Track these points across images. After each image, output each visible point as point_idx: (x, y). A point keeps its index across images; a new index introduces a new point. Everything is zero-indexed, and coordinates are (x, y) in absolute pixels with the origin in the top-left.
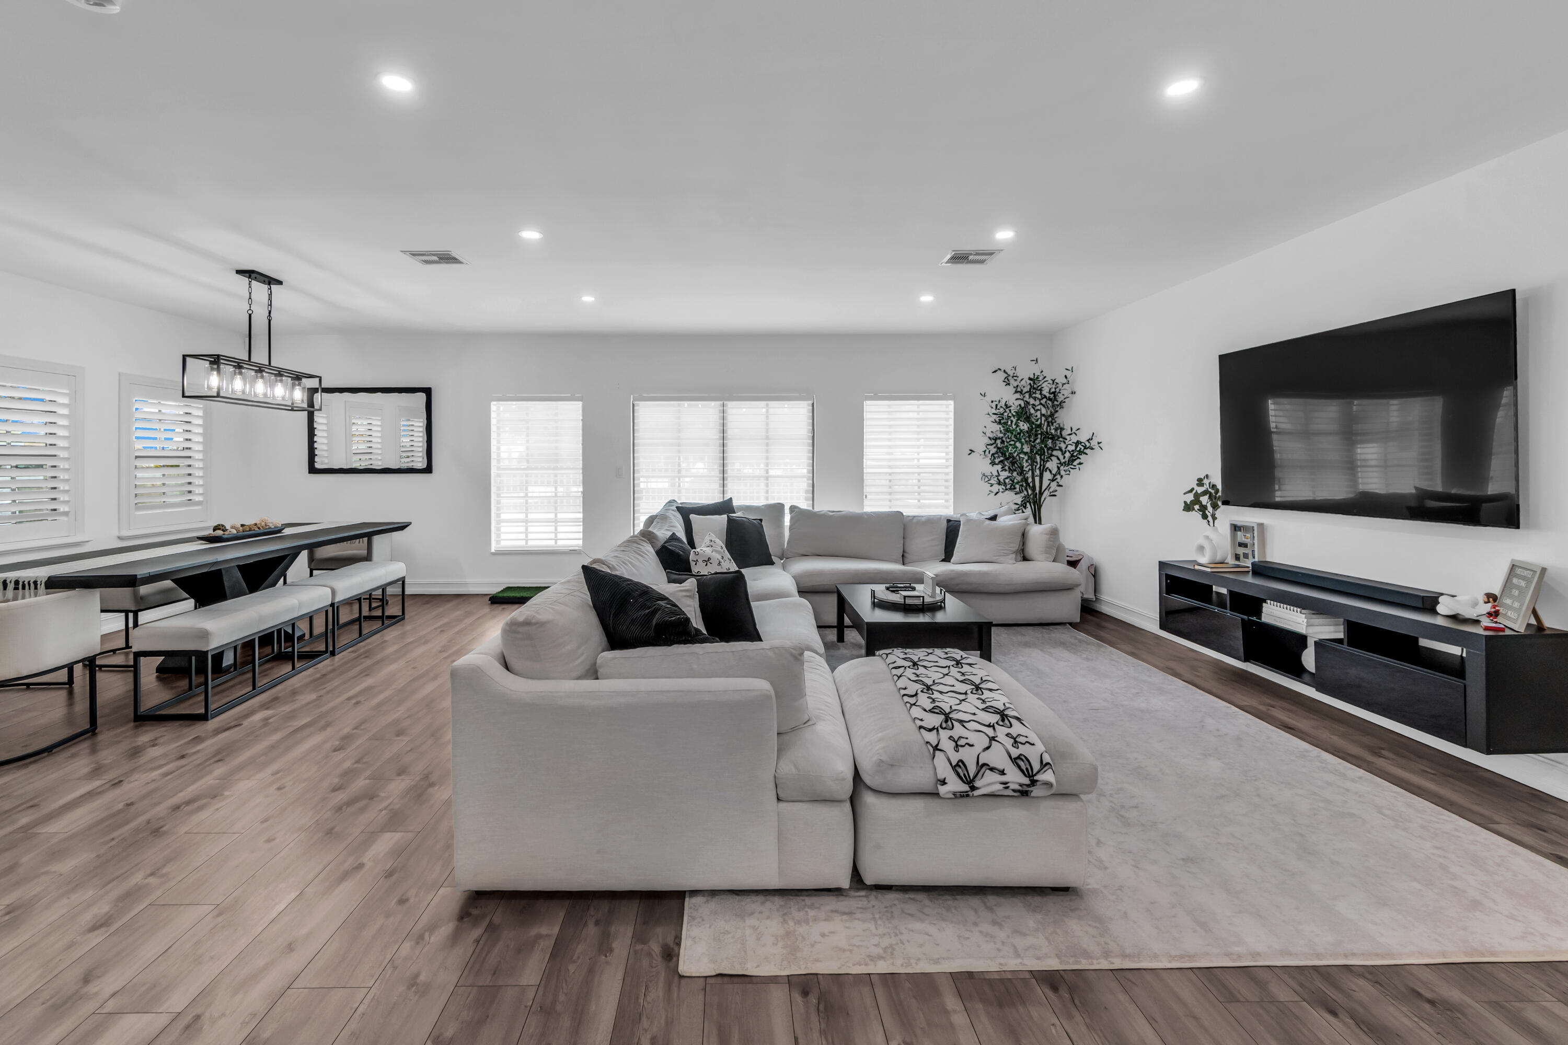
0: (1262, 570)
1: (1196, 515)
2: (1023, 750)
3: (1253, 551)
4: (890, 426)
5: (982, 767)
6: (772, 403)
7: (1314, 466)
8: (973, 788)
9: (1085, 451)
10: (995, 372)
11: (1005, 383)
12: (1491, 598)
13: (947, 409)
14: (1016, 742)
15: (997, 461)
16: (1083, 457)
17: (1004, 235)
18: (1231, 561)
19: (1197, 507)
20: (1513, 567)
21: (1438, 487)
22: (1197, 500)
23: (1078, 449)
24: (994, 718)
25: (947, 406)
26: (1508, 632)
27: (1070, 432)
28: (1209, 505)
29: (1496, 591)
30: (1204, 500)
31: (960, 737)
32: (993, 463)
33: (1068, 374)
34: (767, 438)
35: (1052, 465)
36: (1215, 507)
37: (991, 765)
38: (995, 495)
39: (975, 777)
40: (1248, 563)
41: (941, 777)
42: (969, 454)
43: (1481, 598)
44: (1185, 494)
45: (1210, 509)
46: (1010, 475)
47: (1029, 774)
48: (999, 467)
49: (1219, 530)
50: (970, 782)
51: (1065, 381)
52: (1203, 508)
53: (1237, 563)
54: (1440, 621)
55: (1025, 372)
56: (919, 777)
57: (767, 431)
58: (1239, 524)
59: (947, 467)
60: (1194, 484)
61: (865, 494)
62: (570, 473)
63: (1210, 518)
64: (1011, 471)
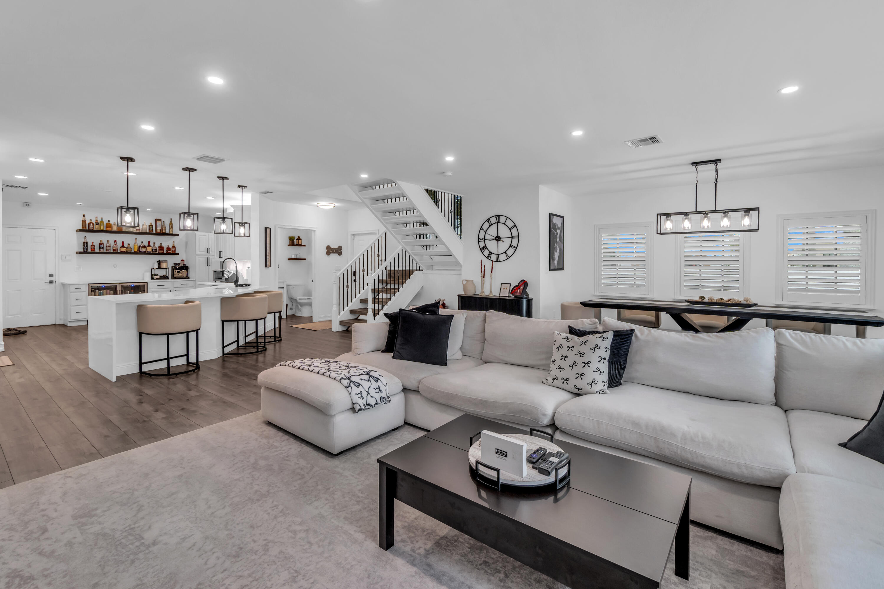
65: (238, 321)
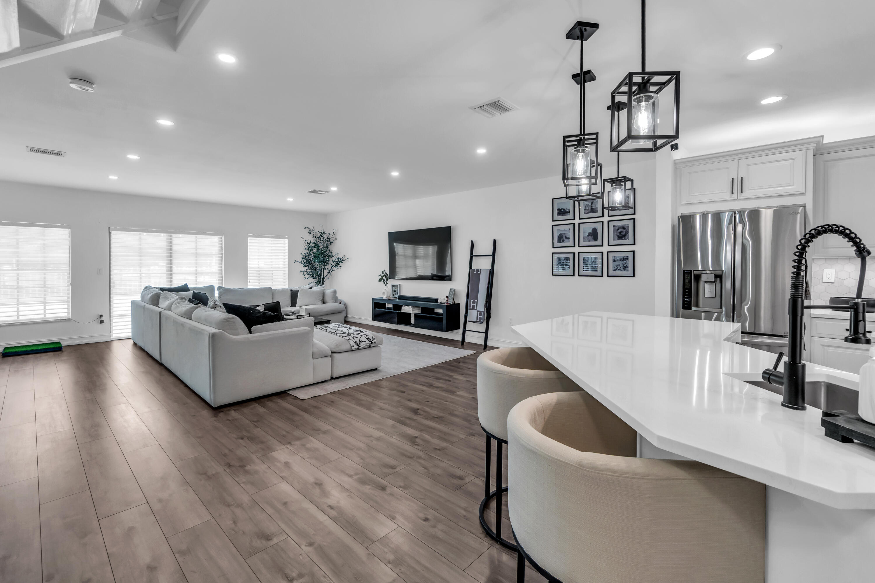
0: (401, 298)
1: (382, 283)
2: (368, 337)
3: (398, 293)
4: (258, 249)
5: (360, 342)
6: (198, 236)
7: (406, 267)
8: (359, 347)
9: (342, 262)
10: (305, 228)
11: (309, 233)
12: (447, 297)
13: (284, 243)
14: (366, 335)
15: (306, 265)
16: (341, 263)
17: (334, 189)
18: (391, 296)
19: (382, 280)
20: (450, 290)
21: (436, 274)
22: (382, 278)
23: (339, 261)
24: (359, 332)
25: (285, 241)
26: (450, 304)
27: (335, 254)
28: (385, 279)
29: (448, 295)
30: (384, 278)
31: (354, 337)
32: (305, 266)
33: (334, 231)
34: (196, 253)
35: (329, 267)
36: (387, 280)
37: (363, 341)
38: (307, 279)
39: (359, 344)
40: (397, 296)
41: (352, 345)
42: (295, 262)
43: (445, 297)
44: (379, 276)
45: (386, 281)
46: (311, 271)
47: (370, 341)
48: (307, 268)
49: (389, 287)
50: (358, 345)
51: (333, 234)
52: (384, 280)
53: (393, 297)
54: (438, 304)
55: (318, 229)
56: (347, 347)
57: (196, 250)
58: (394, 285)
59: (285, 268)
60: (381, 273)
61: (249, 280)
62: (61, 273)
63: (386, 284)
64: (311, 269)
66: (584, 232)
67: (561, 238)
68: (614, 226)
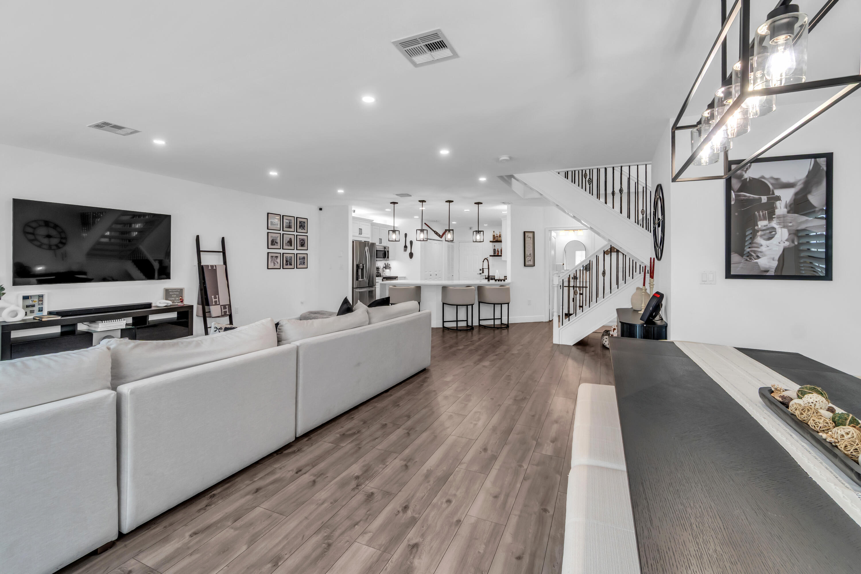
20: (166, 290)
58: (27, 295)
65: (467, 305)
66: (286, 240)
67: (273, 242)
68: (299, 238)
